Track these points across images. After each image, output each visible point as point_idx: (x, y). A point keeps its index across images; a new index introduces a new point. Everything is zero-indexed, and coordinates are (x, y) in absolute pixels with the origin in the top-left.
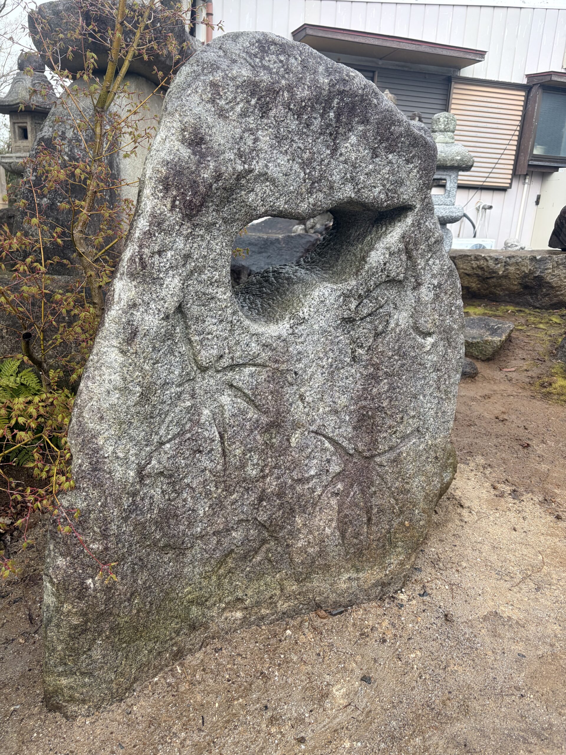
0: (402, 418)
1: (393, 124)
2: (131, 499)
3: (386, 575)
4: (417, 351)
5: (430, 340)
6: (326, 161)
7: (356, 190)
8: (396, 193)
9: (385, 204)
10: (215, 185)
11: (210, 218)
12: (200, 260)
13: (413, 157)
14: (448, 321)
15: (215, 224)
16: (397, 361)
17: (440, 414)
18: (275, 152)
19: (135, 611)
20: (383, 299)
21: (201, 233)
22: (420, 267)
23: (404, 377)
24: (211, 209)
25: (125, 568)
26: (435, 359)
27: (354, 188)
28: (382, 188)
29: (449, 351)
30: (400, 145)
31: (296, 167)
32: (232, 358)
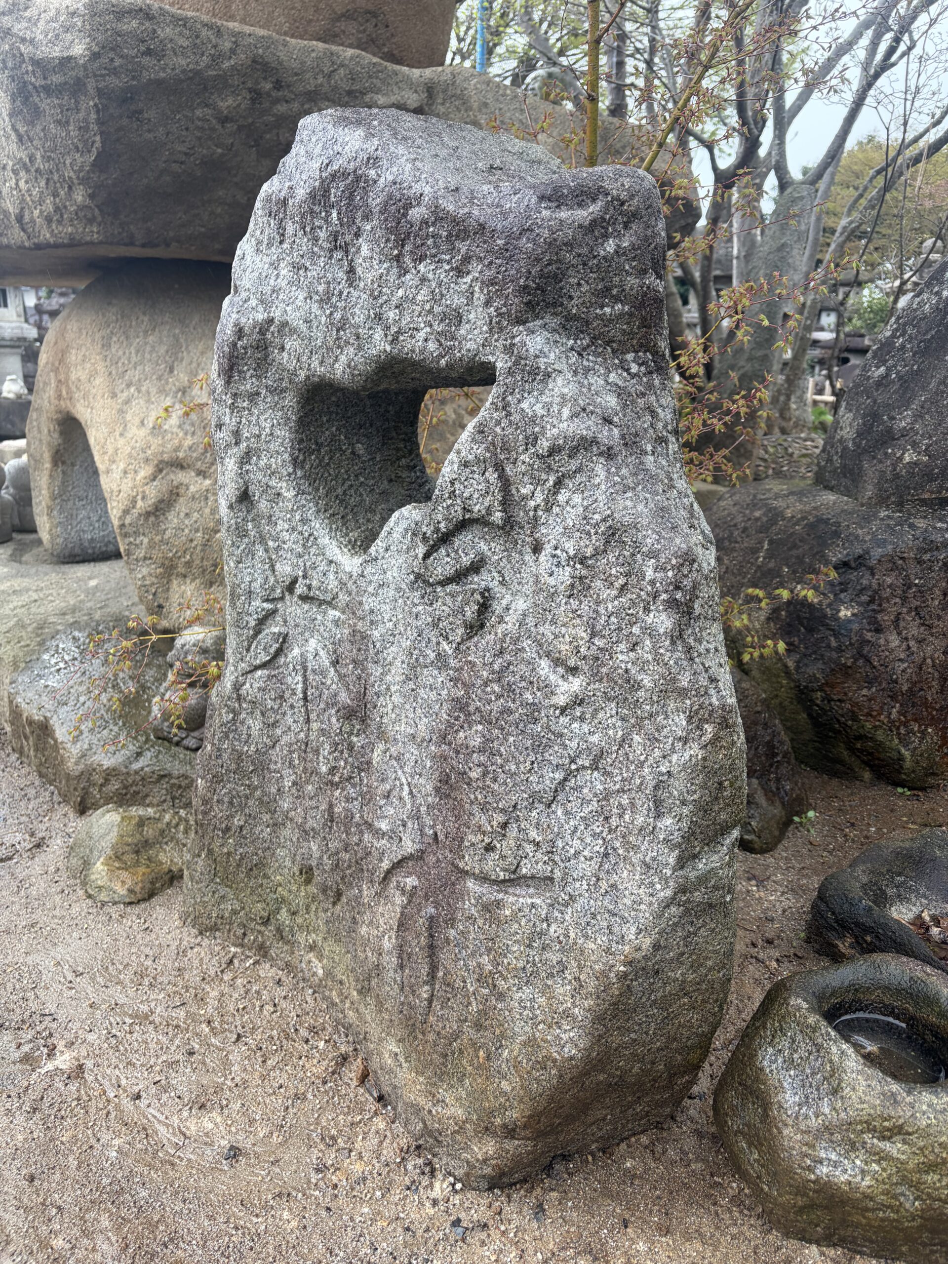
0: (505, 826)
4: (539, 694)
5: (576, 684)
6: (345, 293)
7: (390, 338)
8: (453, 338)
9: (443, 362)
10: (240, 343)
11: (248, 387)
12: (253, 440)
13: (467, 259)
14: (622, 657)
15: (258, 394)
16: (499, 697)
17: (604, 885)
18: (294, 288)
21: (245, 404)
22: (532, 504)
23: (511, 739)
24: (248, 375)
26: (594, 739)
27: (386, 335)
28: (428, 329)
29: (637, 738)
30: (430, 242)
31: (315, 307)
32: (309, 587)
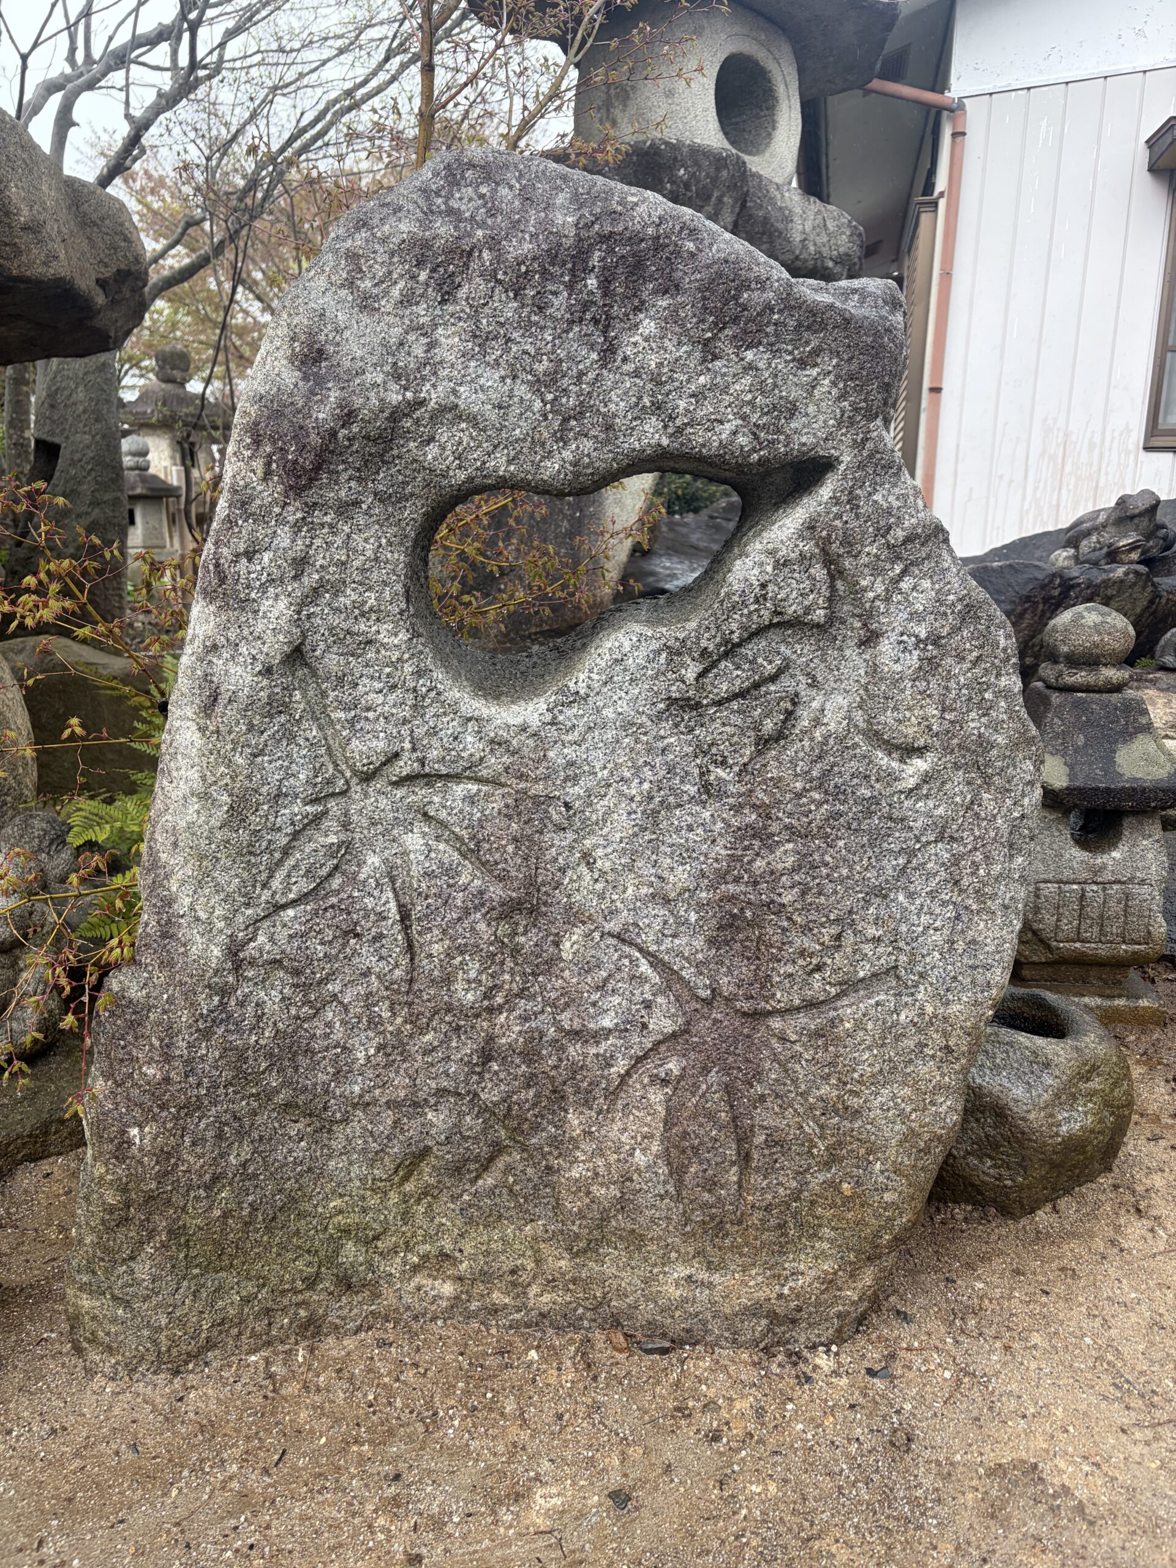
0: (838, 937)
1: (745, 285)
2: (216, 999)
3: (780, 1296)
4: (877, 786)
5: (920, 765)
6: (591, 375)
7: (670, 430)
8: (779, 431)
9: (755, 456)
10: (345, 432)
11: (343, 493)
12: (332, 569)
13: (817, 352)
14: (974, 724)
15: (357, 503)
16: (820, 804)
17: (960, 946)
18: (473, 364)
19: (217, 1213)
20: (770, 662)
21: (327, 519)
22: (871, 595)
23: (841, 843)
24: (344, 476)
25: (202, 1125)
26: (940, 811)
27: (666, 427)
28: (740, 422)
29: (986, 796)
30: (770, 329)
31: (521, 390)
32: (422, 762)
